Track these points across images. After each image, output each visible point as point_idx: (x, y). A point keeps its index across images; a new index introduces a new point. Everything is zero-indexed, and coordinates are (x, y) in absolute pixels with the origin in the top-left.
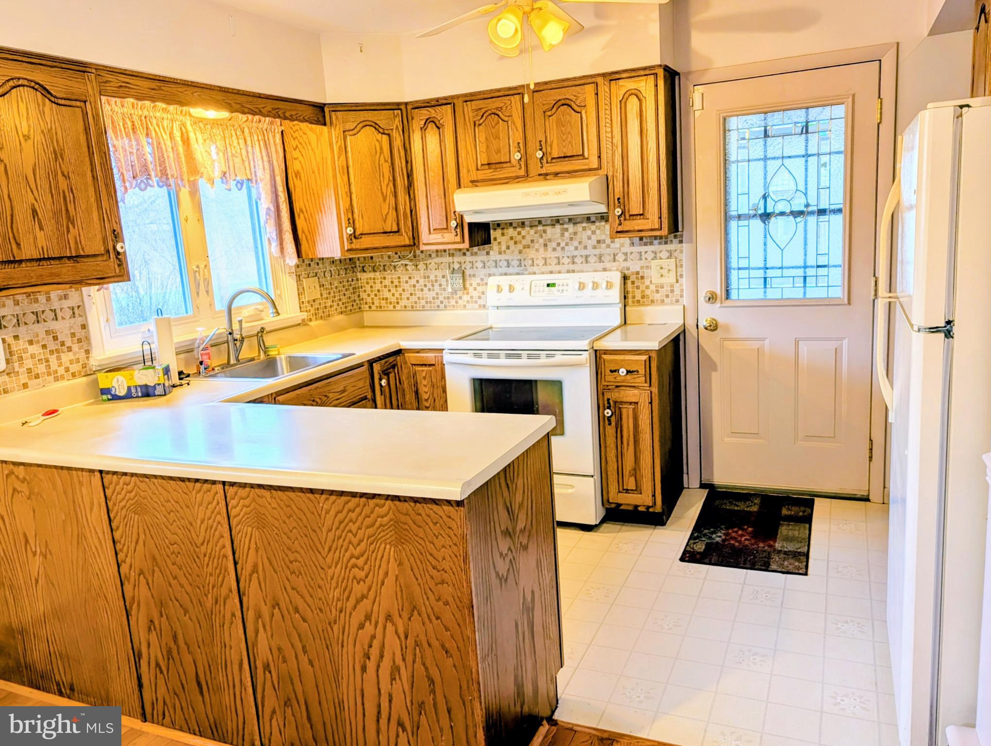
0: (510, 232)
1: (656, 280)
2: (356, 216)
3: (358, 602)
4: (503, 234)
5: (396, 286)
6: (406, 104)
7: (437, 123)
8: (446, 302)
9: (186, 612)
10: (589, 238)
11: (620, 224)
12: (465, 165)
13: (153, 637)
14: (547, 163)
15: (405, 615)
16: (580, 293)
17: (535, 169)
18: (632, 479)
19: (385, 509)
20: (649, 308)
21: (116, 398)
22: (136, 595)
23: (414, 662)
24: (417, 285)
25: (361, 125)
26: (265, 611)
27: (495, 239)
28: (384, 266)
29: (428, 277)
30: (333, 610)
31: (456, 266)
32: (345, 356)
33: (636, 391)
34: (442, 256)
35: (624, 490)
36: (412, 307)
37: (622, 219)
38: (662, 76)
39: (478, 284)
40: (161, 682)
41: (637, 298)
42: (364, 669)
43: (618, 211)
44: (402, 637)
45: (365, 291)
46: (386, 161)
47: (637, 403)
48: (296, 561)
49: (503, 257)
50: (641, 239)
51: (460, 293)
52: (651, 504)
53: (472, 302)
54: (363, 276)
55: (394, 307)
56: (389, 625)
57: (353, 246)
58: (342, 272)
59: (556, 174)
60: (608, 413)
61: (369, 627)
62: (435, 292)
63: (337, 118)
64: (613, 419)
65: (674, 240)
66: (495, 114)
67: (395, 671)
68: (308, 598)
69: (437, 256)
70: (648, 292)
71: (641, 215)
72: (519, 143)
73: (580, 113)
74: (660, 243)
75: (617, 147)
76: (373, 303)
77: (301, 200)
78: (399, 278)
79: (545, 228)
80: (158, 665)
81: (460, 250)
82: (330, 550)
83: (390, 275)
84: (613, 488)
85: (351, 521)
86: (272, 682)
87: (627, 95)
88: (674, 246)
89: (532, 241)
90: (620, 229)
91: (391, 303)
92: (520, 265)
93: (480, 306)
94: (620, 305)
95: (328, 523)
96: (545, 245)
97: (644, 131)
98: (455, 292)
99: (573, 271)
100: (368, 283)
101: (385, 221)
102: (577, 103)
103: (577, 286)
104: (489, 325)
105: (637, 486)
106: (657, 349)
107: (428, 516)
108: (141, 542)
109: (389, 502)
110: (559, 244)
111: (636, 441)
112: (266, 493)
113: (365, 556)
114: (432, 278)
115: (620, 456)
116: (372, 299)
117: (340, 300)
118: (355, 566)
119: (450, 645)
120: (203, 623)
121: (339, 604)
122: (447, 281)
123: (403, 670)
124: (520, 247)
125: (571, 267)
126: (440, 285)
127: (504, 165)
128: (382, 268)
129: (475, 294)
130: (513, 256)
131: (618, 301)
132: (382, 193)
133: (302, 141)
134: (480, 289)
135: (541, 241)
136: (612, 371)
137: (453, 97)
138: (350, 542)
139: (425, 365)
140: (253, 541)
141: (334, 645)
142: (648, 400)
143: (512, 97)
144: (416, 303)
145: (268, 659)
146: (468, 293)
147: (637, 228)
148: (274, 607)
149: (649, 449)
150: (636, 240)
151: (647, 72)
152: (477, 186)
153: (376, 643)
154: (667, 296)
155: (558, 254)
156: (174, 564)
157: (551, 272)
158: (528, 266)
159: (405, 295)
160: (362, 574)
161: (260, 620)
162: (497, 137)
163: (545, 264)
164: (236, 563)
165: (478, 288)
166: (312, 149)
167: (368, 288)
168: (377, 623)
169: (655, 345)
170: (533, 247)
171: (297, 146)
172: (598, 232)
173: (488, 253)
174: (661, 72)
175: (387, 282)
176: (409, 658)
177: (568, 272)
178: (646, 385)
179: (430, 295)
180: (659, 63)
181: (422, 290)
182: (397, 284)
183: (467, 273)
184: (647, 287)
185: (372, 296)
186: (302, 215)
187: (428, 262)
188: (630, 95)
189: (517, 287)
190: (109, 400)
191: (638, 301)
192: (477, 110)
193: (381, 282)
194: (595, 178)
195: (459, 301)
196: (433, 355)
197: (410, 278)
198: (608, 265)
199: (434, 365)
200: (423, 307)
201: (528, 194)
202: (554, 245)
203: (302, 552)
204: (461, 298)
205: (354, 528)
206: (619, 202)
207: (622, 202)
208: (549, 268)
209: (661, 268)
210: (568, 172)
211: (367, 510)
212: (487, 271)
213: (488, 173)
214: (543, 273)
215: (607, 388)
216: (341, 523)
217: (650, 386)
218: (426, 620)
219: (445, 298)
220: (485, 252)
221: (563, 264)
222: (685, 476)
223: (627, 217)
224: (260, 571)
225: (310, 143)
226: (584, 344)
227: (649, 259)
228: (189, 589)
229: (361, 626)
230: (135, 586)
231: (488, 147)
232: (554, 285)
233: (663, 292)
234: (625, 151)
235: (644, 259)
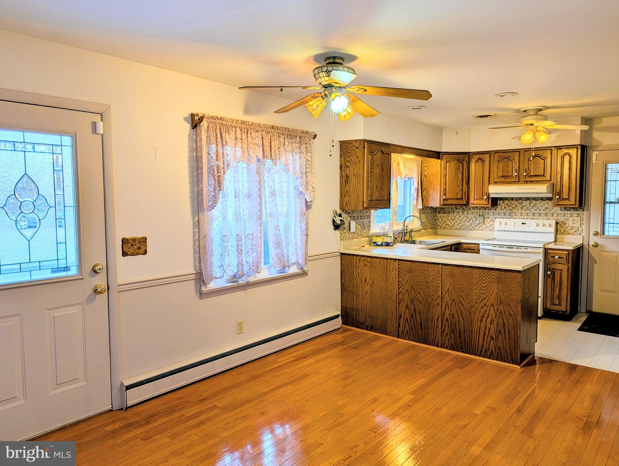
0: (507, 202)
1: (571, 225)
2: (447, 192)
3: (482, 300)
4: (503, 203)
5: (453, 220)
6: (470, 152)
7: (482, 160)
8: (474, 227)
9: (421, 303)
10: (542, 206)
11: (558, 202)
12: (492, 176)
13: (407, 311)
14: (528, 177)
15: (498, 304)
16: (537, 227)
17: (522, 179)
18: (557, 300)
19: (495, 274)
20: (567, 236)
21: (378, 245)
22: (404, 297)
23: (499, 318)
24: (462, 220)
25: (453, 160)
26: (450, 303)
27: (500, 204)
28: (449, 212)
29: (468, 217)
30: (473, 303)
31: (481, 214)
32: (443, 242)
33: (562, 265)
34: (475, 209)
35: (553, 304)
36: (459, 228)
37: (559, 200)
38: (580, 148)
39: (490, 221)
40: (407, 325)
41: (562, 232)
42: (481, 320)
43: (557, 197)
44: (496, 311)
45: (439, 221)
46: (460, 173)
47: (562, 270)
48: (463, 288)
49: (502, 211)
50: (565, 208)
51: (481, 224)
52: (565, 310)
53: (486, 228)
54: (439, 215)
55: (451, 228)
56: (492, 307)
57: (445, 203)
58: (432, 213)
59: (531, 181)
60: (549, 273)
61: (485, 308)
62: (470, 223)
63: (444, 157)
64: (551, 276)
65: (580, 210)
66: (507, 158)
67: (492, 321)
68: (465, 299)
69: (473, 209)
70: (567, 229)
71: (567, 199)
72: (516, 169)
73: (544, 160)
74: (574, 211)
75: (559, 173)
76: (442, 226)
77: (426, 185)
78: (455, 217)
79: (522, 201)
80: (407, 320)
81: (483, 207)
82: (475, 285)
83: (451, 216)
84: (549, 303)
85: (483, 276)
86: (448, 325)
87: (564, 155)
88: (580, 212)
89: (516, 206)
90: (558, 204)
91: (450, 226)
92: (510, 215)
93: (490, 230)
94: (554, 234)
95: (476, 277)
96: (522, 208)
97: (571, 168)
98: (479, 224)
99: (534, 219)
100: (440, 218)
101: (457, 194)
102: (543, 156)
103: (536, 225)
104: (494, 238)
105: (559, 303)
106: (572, 249)
107: (510, 276)
108: (408, 282)
109: (497, 272)
110: (528, 208)
111: (560, 285)
112: (456, 268)
113: (487, 287)
114: (470, 217)
115: (553, 290)
116: (442, 224)
117: (431, 223)
118: (483, 290)
119: (512, 313)
120: (427, 306)
121: (476, 301)
122: (476, 219)
123: (495, 321)
124: (510, 208)
125: (533, 217)
126: (473, 221)
127: (509, 177)
128: (447, 212)
129: (488, 225)
130: (507, 211)
131: (554, 232)
132: (458, 184)
133: (429, 164)
134: (491, 223)
135: (520, 206)
136: (552, 257)
137: (490, 151)
138: (482, 283)
139: (470, 249)
140: (449, 282)
141: (472, 313)
142: (566, 269)
143: (515, 153)
144: (461, 227)
145: (448, 318)
146: (485, 225)
147: (565, 204)
148: (453, 302)
149: (566, 288)
150: (563, 209)
151: (574, 147)
152: (497, 184)
153: (487, 313)
154: (576, 232)
155: (528, 211)
156: (419, 288)
157: (524, 219)
158: (513, 216)
159: (457, 224)
160: (485, 292)
161: (447, 306)
162: (508, 167)
163: (521, 215)
164: (442, 288)
165: (490, 223)
166: (433, 168)
167: (440, 220)
168: (488, 307)
169: (572, 248)
170: (516, 208)
171: (427, 166)
172: (546, 204)
173: (496, 209)
174: (579, 147)
175: (449, 218)
176: (497, 318)
177: (531, 219)
178: (566, 263)
179: (468, 224)
180: (579, 144)
181: (464, 222)
182: (454, 219)
183: (486, 216)
184: (567, 228)
185: (442, 223)
186: (425, 191)
187: (469, 211)
188: (566, 154)
189: (509, 223)
190: (375, 246)
191: (562, 233)
192: (500, 156)
193: (447, 218)
194: (548, 184)
195: (481, 227)
196: (474, 246)
197: (460, 217)
198: (549, 218)
199: (474, 250)
200: (464, 229)
201: (520, 188)
202: (526, 208)
203: (465, 285)
204: (481, 226)
205: (484, 278)
206: (558, 194)
207: (560, 194)
208: (523, 217)
209: (574, 220)
210: (537, 181)
211: (489, 274)
212: (494, 216)
213: (502, 180)
214: (520, 219)
215: (549, 264)
216: (480, 277)
217: (568, 264)
218: (505, 305)
219: (474, 226)
220: (494, 209)
221: (529, 216)
222: (579, 307)
223: (561, 199)
224: (450, 291)
225: (432, 165)
226: (541, 246)
227: (568, 216)
228: (423, 296)
229: (482, 307)
230: (403, 295)
231: (503, 170)
232: (525, 224)
233: (574, 230)
234: (562, 175)
235: (566, 216)
